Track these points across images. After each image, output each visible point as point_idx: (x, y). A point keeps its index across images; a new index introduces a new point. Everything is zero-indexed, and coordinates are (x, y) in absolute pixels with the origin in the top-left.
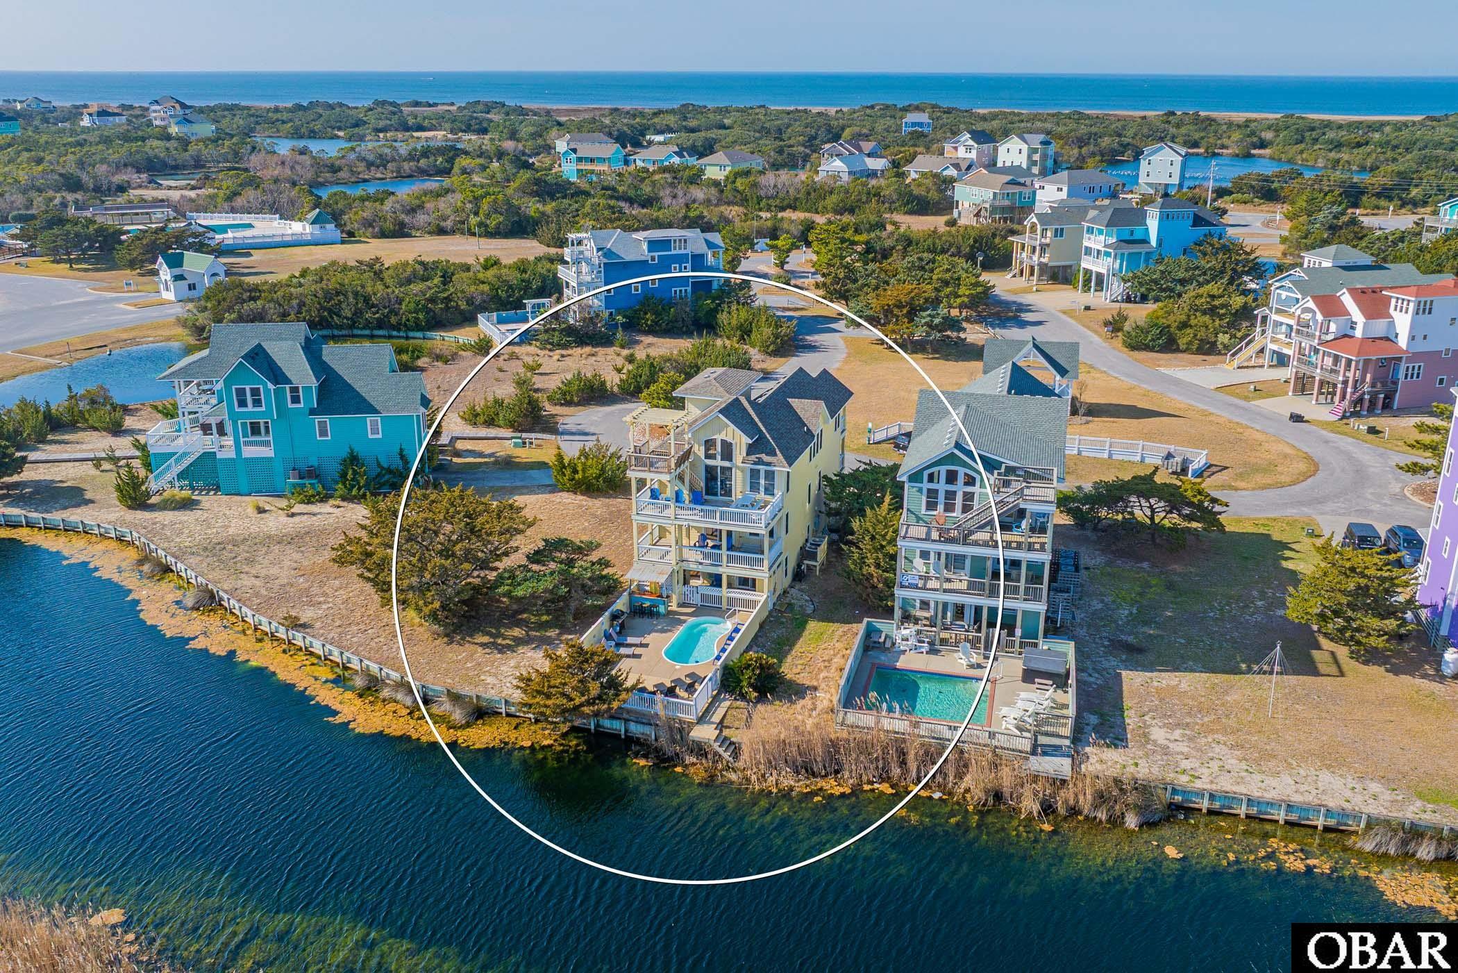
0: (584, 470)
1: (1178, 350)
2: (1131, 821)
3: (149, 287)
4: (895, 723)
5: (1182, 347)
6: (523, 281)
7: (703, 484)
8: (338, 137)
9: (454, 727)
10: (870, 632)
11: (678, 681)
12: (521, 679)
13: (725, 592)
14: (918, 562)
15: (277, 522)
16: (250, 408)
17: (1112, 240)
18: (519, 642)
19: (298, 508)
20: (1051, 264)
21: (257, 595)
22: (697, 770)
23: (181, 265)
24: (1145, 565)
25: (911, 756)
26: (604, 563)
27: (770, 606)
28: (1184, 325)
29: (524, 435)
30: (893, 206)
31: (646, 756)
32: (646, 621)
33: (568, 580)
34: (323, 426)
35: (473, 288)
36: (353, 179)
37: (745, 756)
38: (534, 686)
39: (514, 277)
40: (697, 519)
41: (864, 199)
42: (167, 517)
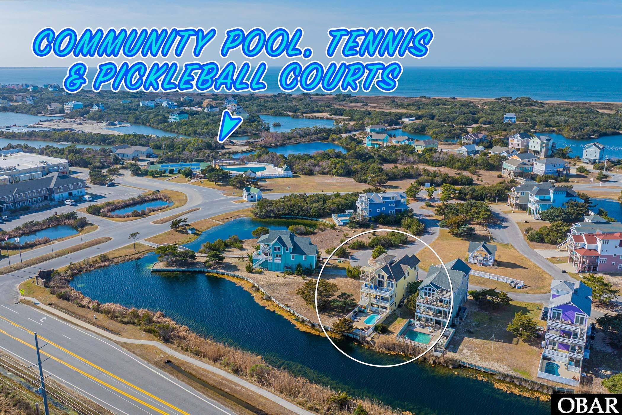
0: (354, 273)
1: (545, 242)
2: (450, 367)
3: (239, 194)
4: (408, 341)
5: (546, 242)
6: (346, 203)
7: (377, 284)
8: (289, 116)
9: (319, 332)
10: (410, 322)
11: (365, 328)
12: (333, 323)
13: (380, 309)
14: (422, 307)
15: (281, 280)
16: (277, 251)
17: (537, 199)
18: (334, 315)
19: (287, 276)
20: (519, 203)
21: (279, 298)
22: (366, 346)
23: (250, 191)
24: (487, 313)
25: (409, 349)
26: (354, 300)
27: (390, 313)
28: (547, 235)
29: (341, 259)
30: (481, 167)
31: (357, 342)
32: (361, 313)
33: (345, 303)
34: (293, 257)
35: (332, 206)
36: (295, 143)
37: (376, 344)
38: (336, 325)
39: (343, 201)
40: (374, 293)
41: (471, 164)
42: (257, 276)
